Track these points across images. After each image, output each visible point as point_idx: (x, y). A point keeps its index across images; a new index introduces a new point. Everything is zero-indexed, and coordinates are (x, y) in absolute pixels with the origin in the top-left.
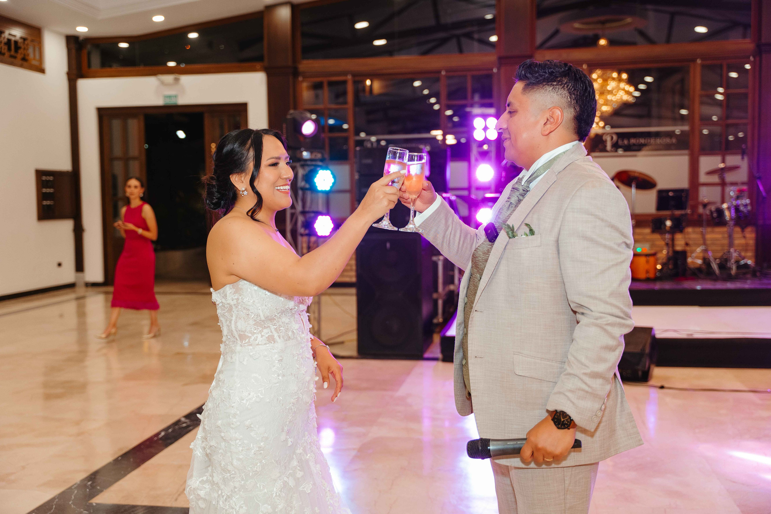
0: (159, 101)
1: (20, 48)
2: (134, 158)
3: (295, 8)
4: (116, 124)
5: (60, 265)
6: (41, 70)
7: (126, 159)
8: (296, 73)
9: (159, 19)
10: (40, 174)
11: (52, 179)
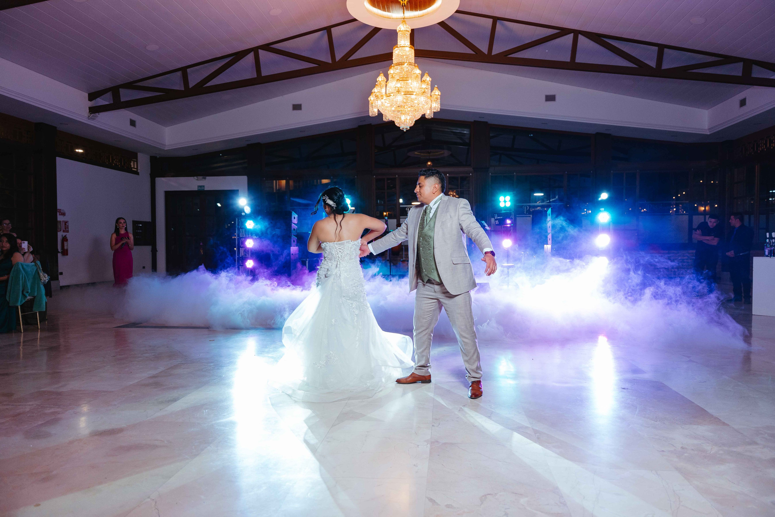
0: (195, 188)
1: (126, 162)
5: (144, 267)
6: (137, 173)
10: (135, 223)
11: (141, 225)
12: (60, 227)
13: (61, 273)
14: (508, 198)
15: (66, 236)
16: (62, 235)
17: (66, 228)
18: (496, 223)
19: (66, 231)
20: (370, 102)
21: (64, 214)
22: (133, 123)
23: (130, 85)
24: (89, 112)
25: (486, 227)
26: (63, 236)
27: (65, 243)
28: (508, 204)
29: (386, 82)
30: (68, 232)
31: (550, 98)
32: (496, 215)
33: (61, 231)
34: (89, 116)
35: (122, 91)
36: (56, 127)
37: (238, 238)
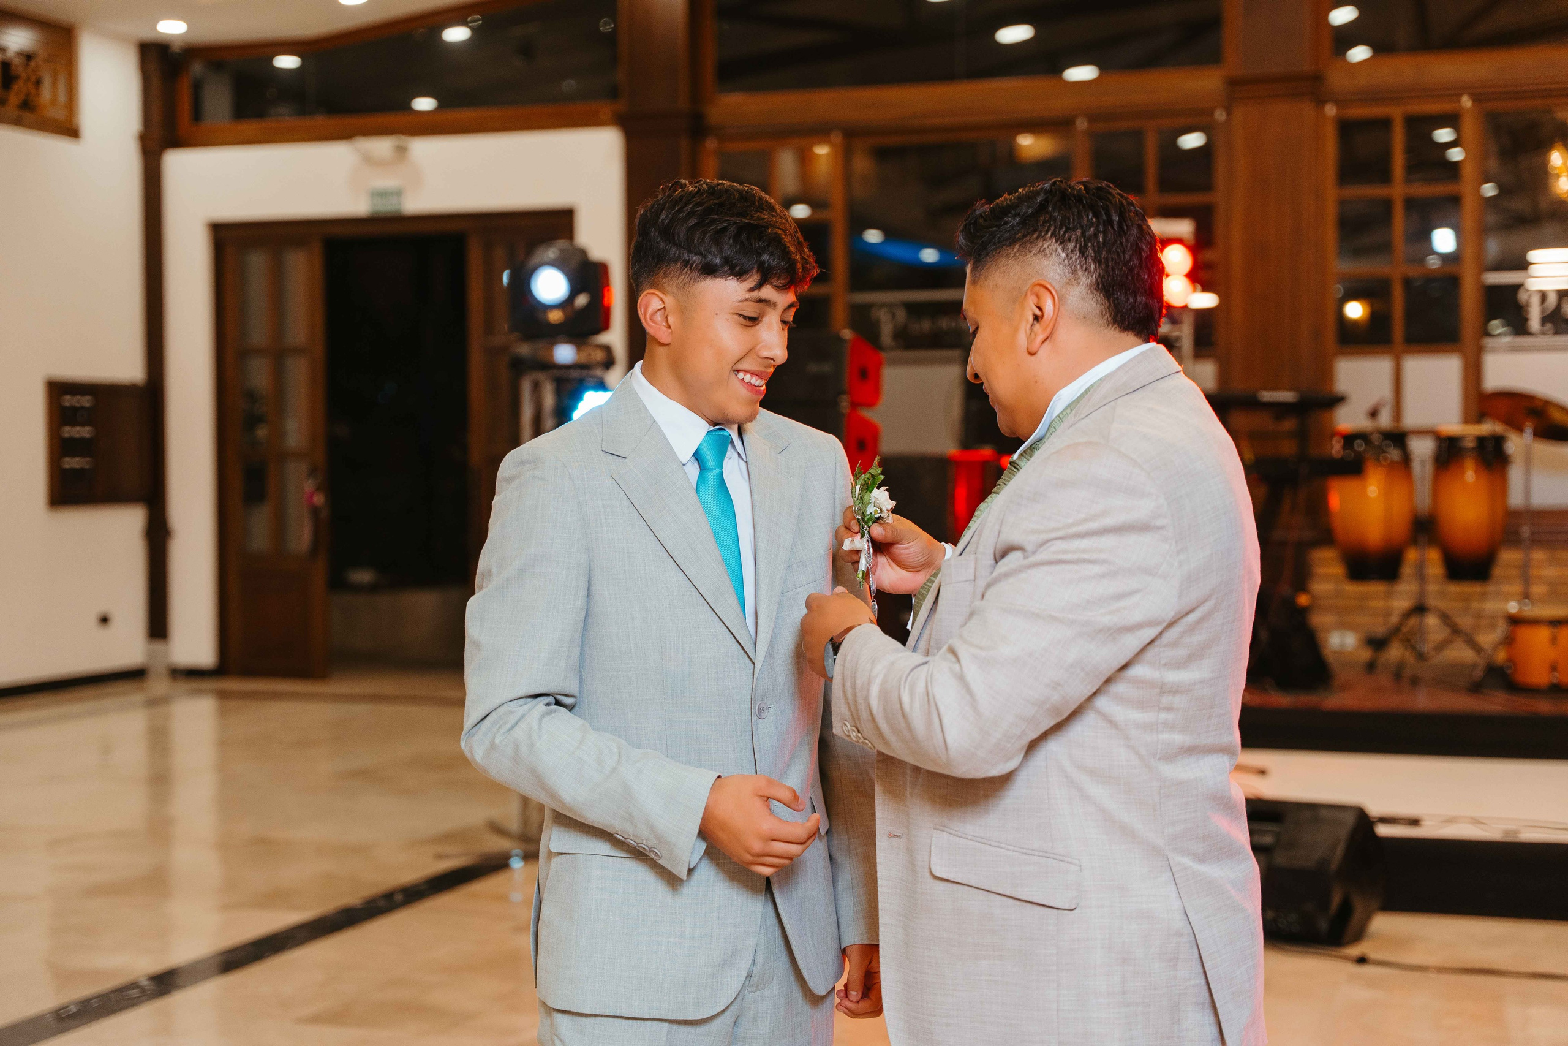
0: (356, 205)
1: (17, 78)
2: (298, 351)
4: (257, 263)
5: (104, 620)
6: (70, 130)
7: (279, 354)
8: (699, 129)
10: (57, 390)
11: (89, 402)
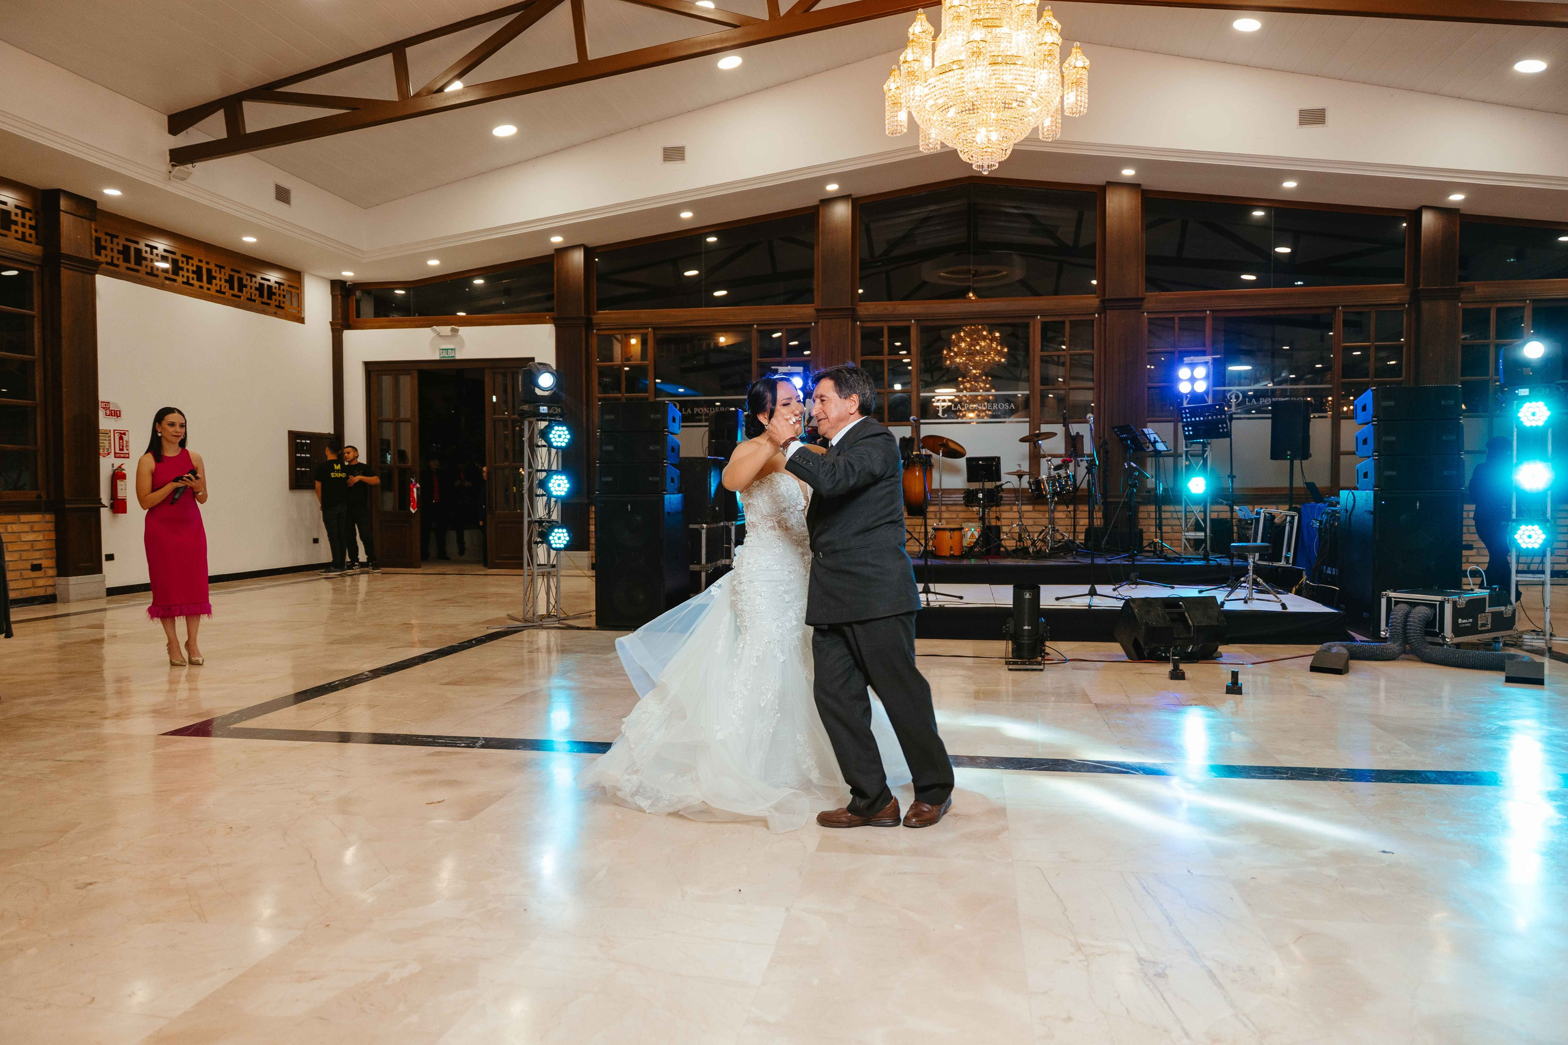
0: (433, 355)
1: (275, 293)
2: (406, 421)
3: (589, 252)
4: (387, 381)
5: (315, 541)
7: (397, 422)
8: (589, 325)
9: (434, 263)
10: (294, 436)
11: (309, 442)
12: (107, 443)
13: (110, 557)
14: (1201, 372)
15: (123, 467)
16: (113, 465)
17: (123, 446)
18: (1187, 433)
19: (122, 455)
20: (887, 97)
21: (116, 414)
22: (283, 195)
23: (268, 92)
24: (171, 161)
25: (1157, 444)
26: (115, 468)
27: (119, 483)
28: (1201, 387)
29: (935, 37)
30: (127, 456)
31: (1313, 117)
32: (1186, 413)
33: (108, 454)
34: (170, 172)
35: (248, 107)
36: (94, 203)
37: (531, 470)
